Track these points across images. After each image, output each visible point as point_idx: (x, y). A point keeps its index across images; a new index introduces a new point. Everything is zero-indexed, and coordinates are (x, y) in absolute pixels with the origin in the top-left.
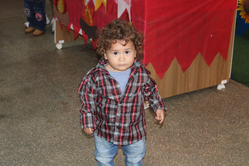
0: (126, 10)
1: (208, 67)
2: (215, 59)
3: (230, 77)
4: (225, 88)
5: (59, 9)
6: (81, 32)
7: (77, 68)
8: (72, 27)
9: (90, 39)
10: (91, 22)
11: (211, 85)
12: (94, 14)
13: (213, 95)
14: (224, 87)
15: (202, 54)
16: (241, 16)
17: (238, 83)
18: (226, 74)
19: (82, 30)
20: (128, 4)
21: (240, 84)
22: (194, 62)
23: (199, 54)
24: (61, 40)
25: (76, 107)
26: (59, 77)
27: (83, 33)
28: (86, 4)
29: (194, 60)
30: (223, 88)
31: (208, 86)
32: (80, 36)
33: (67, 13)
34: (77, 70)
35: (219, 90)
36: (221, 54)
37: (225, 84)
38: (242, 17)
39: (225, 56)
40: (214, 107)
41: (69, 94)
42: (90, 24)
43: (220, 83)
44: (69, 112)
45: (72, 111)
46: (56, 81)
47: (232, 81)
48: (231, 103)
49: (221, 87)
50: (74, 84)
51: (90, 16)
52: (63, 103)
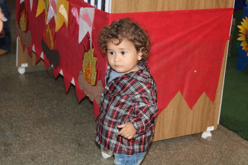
0: (88, 33)
1: (190, 109)
2: (199, 100)
3: (218, 123)
4: (212, 137)
5: (22, 26)
6: (42, 56)
7: (36, 99)
8: (34, 49)
9: (51, 65)
10: (52, 45)
11: (194, 133)
12: (56, 35)
13: (194, 144)
14: (210, 135)
15: (182, 93)
16: (242, 47)
17: (228, 131)
18: (214, 119)
19: (44, 53)
20: (90, 26)
21: (231, 132)
22: (171, 103)
23: (179, 93)
24: (24, 63)
25: (20, 150)
26: (10, 110)
27: (44, 57)
28: (47, 23)
29: (172, 100)
30: (209, 137)
31: (190, 134)
32: (41, 61)
33: (29, 31)
34: (35, 101)
35: (204, 139)
36: (208, 95)
37: (212, 132)
38: (243, 49)
39: (212, 97)
40: (193, 162)
41: (16, 132)
42: (51, 47)
43: (205, 130)
44: (9, 157)
45: (14, 155)
46: (5, 114)
47: (222, 128)
48: (216, 157)
49: (206, 135)
50: (25, 120)
51: (51, 38)
52: (5, 145)
